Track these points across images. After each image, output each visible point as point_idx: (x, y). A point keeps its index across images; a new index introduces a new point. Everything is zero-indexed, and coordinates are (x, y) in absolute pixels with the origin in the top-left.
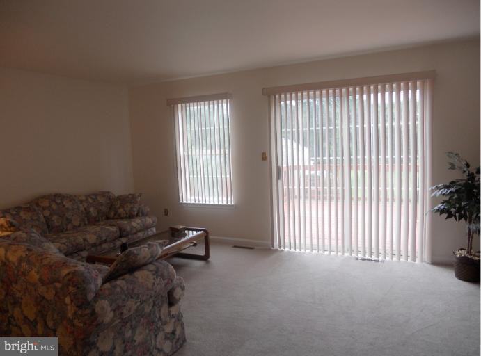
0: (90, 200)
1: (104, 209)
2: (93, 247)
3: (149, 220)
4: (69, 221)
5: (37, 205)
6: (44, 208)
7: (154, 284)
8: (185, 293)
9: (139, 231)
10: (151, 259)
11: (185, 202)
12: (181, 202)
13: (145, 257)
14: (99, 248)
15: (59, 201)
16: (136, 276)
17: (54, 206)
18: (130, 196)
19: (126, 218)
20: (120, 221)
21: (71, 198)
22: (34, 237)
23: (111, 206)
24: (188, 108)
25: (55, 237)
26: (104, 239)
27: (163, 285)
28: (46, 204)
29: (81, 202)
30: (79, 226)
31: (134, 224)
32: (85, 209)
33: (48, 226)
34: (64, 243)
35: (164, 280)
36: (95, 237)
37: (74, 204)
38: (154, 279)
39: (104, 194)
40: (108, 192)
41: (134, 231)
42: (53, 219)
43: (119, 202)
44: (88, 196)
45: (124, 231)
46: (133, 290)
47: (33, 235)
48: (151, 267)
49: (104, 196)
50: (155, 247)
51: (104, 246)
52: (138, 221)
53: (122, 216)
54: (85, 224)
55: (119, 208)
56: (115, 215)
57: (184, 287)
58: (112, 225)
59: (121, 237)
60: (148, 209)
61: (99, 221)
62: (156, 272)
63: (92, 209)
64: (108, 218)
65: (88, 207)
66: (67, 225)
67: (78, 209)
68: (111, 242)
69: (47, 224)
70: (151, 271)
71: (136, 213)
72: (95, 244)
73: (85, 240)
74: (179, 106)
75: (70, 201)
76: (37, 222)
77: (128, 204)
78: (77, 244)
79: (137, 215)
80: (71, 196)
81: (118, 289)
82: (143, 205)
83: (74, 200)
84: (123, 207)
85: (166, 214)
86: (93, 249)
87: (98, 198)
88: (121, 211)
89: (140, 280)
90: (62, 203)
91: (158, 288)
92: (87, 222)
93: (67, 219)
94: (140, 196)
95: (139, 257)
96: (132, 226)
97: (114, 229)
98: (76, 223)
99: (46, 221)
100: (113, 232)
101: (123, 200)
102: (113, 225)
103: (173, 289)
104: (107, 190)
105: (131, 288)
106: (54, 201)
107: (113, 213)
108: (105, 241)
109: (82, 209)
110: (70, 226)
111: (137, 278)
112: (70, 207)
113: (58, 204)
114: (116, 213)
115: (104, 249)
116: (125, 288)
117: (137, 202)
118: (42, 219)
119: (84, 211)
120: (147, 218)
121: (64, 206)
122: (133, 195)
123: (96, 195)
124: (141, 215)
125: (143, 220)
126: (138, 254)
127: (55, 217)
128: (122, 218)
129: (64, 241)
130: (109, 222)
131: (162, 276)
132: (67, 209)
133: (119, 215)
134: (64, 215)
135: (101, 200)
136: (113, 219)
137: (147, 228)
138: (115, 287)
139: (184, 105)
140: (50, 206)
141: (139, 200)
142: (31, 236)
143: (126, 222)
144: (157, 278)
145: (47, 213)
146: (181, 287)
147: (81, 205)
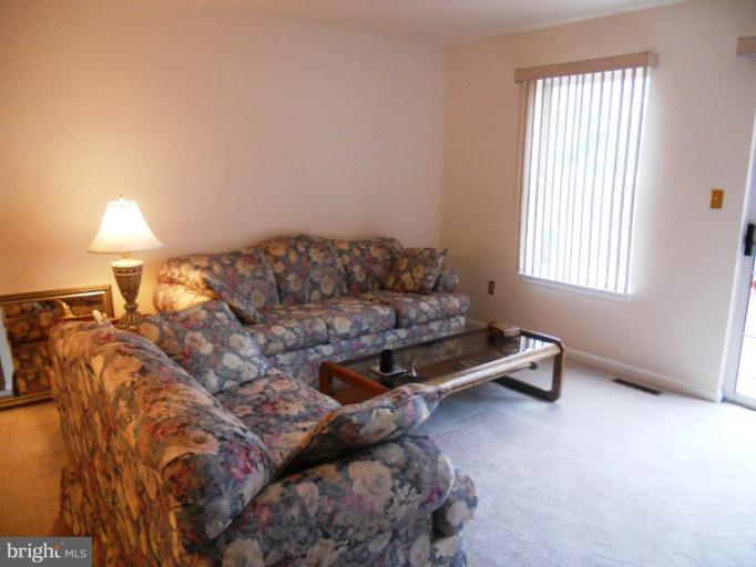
0: (357, 252)
1: (378, 269)
2: (342, 339)
3: (454, 302)
4: (316, 285)
5: (267, 252)
6: (277, 259)
7: (391, 501)
8: (478, 511)
9: (433, 320)
10: (398, 433)
11: (528, 273)
12: (521, 272)
13: (380, 431)
14: (354, 342)
15: (302, 249)
16: (351, 476)
17: (293, 257)
18: (427, 252)
19: (413, 291)
20: (399, 297)
21: (325, 245)
22: (219, 320)
23: (391, 265)
24: (556, 89)
25: (282, 312)
26: (365, 328)
27: (416, 507)
28: (281, 252)
29: (341, 253)
30: (332, 296)
31: (424, 306)
32: (345, 266)
33: (280, 291)
34: (292, 329)
35: (419, 492)
36: (348, 323)
37: (326, 257)
38: (393, 489)
39: (384, 243)
40: (392, 240)
41: (423, 318)
42: (289, 279)
43: (406, 260)
44: (354, 244)
45: (404, 318)
46: (332, 516)
47: (219, 315)
48: (395, 454)
49: (382, 247)
50: (410, 407)
51: (364, 339)
52: (434, 301)
53: (407, 286)
54: (342, 294)
55: (404, 272)
56: (396, 283)
57: (475, 499)
58: (384, 304)
59: (397, 326)
60: (457, 281)
61: (366, 291)
62: (403, 471)
63: (357, 268)
64: (383, 288)
65: (350, 263)
66: (311, 291)
67: (333, 265)
68: (377, 333)
69: (278, 288)
70: (391, 466)
71: (432, 285)
72: (347, 335)
73: (329, 327)
74: (540, 82)
75: (322, 251)
76: (262, 282)
77: (421, 267)
78: (314, 334)
79: (435, 289)
80: (325, 241)
81: (295, 511)
82: (447, 271)
83: (329, 249)
84: (411, 271)
85: (491, 292)
86: (343, 343)
87: (372, 249)
88: (406, 277)
89: (357, 488)
90: (308, 252)
91: (400, 512)
92: (345, 291)
93: (312, 282)
94: (443, 254)
95: (362, 431)
96: (421, 310)
97: (385, 312)
98: (327, 290)
99: (277, 282)
100: (383, 317)
101: (415, 257)
102: (387, 304)
103: (448, 504)
104: (389, 236)
105: (329, 510)
106: (295, 248)
107: (391, 282)
108: (367, 333)
109: (339, 265)
110: (315, 295)
111: (351, 482)
112: (320, 262)
113: (300, 254)
114: (398, 279)
115: (364, 346)
116: (312, 510)
117: (437, 264)
118: (271, 278)
119: (343, 270)
120: (451, 298)
121: (309, 258)
122: (432, 250)
123: (368, 243)
124: (440, 288)
125: (443, 299)
126: (361, 426)
127: (291, 277)
128: (406, 292)
129: (294, 324)
130: (382, 296)
131: (416, 483)
132: (315, 263)
133: (403, 285)
134: (309, 274)
135: (376, 253)
136: (392, 290)
137: (448, 316)
138: (288, 502)
139: (548, 80)
140: (287, 254)
141: (440, 260)
142: (215, 318)
143: (410, 300)
144: (401, 486)
145: (280, 268)
146: (467, 499)
147: (338, 260)
